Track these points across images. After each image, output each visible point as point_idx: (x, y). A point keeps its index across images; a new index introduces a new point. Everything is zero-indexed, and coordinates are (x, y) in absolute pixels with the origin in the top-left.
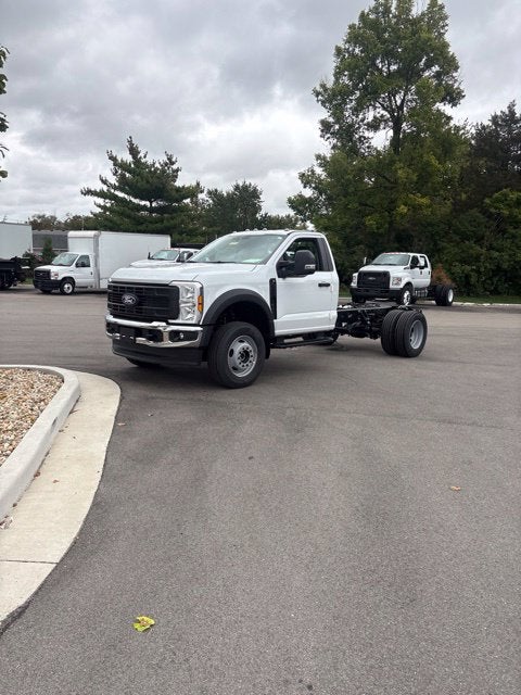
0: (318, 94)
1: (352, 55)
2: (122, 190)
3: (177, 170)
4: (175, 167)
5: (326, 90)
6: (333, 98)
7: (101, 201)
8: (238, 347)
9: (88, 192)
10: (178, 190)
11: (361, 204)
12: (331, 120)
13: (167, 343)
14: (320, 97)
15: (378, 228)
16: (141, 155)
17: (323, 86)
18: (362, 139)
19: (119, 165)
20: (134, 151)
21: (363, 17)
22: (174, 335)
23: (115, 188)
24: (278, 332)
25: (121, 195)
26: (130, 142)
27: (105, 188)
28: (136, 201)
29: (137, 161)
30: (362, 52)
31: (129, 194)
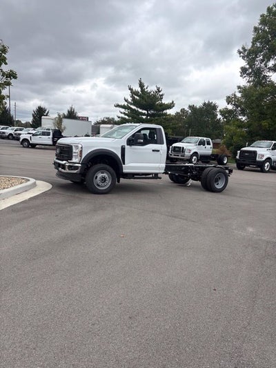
0: (240, 53)
1: (264, 31)
2: (134, 105)
3: (162, 95)
4: (161, 93)
5: (245, 50)
6: (250, 55)
7: (123, 110)
8: (100, 175)
9: (118, 106)
10: (162, 105)
11: (261, 113)
12: (248, 66)
13: (67, 171)
14: (242, 55)
15: (269, 127)
16: (145, 87)
17: (243, 48)
18: (265, 77)
19: (133, 93)
20: (141, 85)
21: (269, 10)
22: (70, 167)
23: (131, 104)
24: (125, 171)
25: (133, 107)
26: (140, 81)
27: (126, 104)
28: (140, 111)
29: (143, 90)
30: (269, 29)
31: (137, 107)
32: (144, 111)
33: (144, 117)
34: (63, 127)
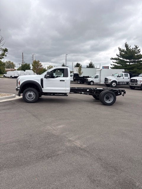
4: (138, 49)
7: (115, 61)
8: (28, 93)
9: (112, 59)
16: (129, 47)
19: (121, 51)
20: (127, 46)
23: (120, 57)
25: (121, 59)
26: (126, 44)
27: (117, 57)
28: (126, 60)
29: (127, 48)
31: (123, 58)
32: (128, 60)
33: (128, 64)
34: (81, 72)
